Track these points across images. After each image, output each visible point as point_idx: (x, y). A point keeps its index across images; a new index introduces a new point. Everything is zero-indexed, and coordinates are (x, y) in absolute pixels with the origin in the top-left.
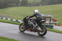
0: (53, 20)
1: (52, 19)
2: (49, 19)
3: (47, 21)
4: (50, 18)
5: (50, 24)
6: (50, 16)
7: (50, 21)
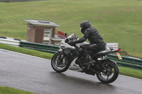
0: (60, 33)
1: (56, 32)
2: (50, 31)
3: (47, 36)
4: (54, 28)
5: (53, 42)
6: (52, 24)
7: (53, 36)
